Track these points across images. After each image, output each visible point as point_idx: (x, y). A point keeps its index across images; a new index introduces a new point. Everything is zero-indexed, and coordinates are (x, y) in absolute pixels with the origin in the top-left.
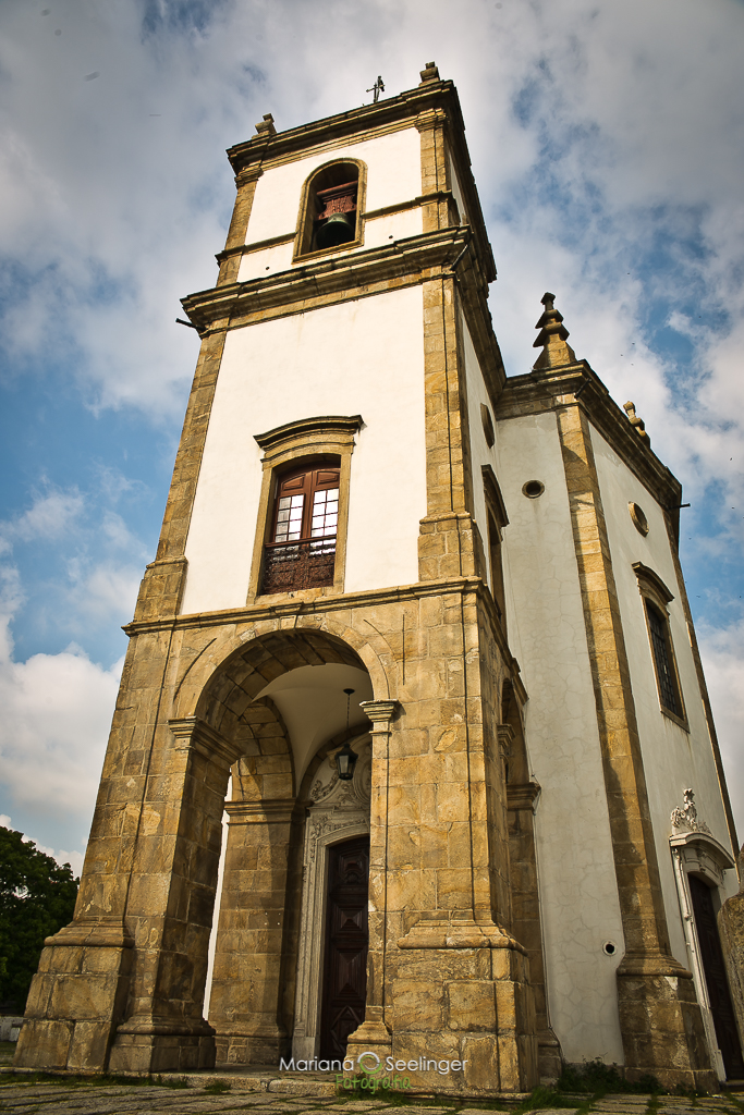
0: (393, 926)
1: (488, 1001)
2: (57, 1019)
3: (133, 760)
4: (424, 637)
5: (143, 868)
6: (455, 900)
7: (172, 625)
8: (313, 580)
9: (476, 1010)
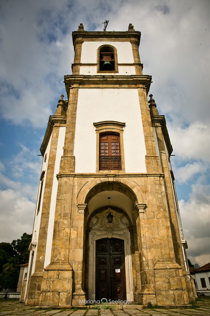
0: (150, 264)
1: (180, 282)
2: (53, 292)
3: (65, 215)
4: (151, 187)
5: (73, 248)
6: (166, 257)
7: (74, 176)
8: (114, 167)
9: (177, 284)
